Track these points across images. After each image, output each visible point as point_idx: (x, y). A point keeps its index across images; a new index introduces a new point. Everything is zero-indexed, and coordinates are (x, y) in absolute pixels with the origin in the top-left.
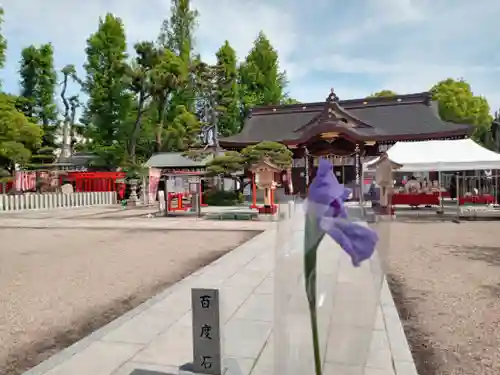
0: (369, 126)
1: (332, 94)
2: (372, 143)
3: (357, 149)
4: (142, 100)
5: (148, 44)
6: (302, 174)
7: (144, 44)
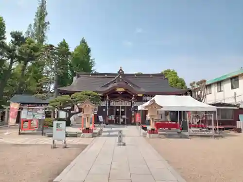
0: (138, 87)
1: (121, 70)
2: (141, 95)
3: (133, 98)
4: (11, 63)
5: (19, 33)
6: (104, 110)
7: (16, 33)
